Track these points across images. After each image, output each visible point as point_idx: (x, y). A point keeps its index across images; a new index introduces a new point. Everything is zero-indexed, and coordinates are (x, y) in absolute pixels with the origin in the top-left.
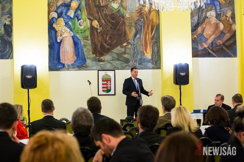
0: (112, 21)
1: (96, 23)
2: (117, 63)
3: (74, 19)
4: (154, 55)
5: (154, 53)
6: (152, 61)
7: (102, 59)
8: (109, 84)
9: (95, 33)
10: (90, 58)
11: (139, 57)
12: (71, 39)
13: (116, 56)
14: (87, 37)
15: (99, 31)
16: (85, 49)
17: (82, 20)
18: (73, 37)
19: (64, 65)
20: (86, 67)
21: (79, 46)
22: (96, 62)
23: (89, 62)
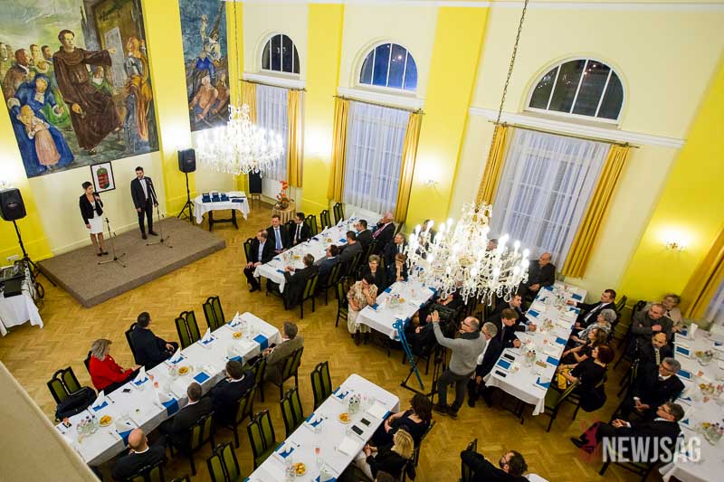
0: (98, 102)
1: (76, 108)
2: (111, 153)
3: (45, 104)
4: (151, 135)
6: (150, 143)
7: (93, 152)
8: (106, 179)
9: (79, 120)
10: (78, 153)
11: (135, 141)
12: (48, 132)
13: (108, 145)
14: (70, 127)
15: (83, 117)
16: (69, 143)
17: (57, 106)
18: (50, 130)
19: (46, 168)
20: (75, 164)
21: (61, 140)
22: (87, 157)
23: (76, 157)
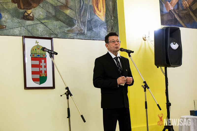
2: (54, 25)
4: (108, 14)
5: (108, 12)
6: (107, 25)
7: (29, 15)
8: (43, 67)
10: (8, 11)
11: (88, 16)
13: (52, 11)
20: (2, 27)
22: (20, 21)
